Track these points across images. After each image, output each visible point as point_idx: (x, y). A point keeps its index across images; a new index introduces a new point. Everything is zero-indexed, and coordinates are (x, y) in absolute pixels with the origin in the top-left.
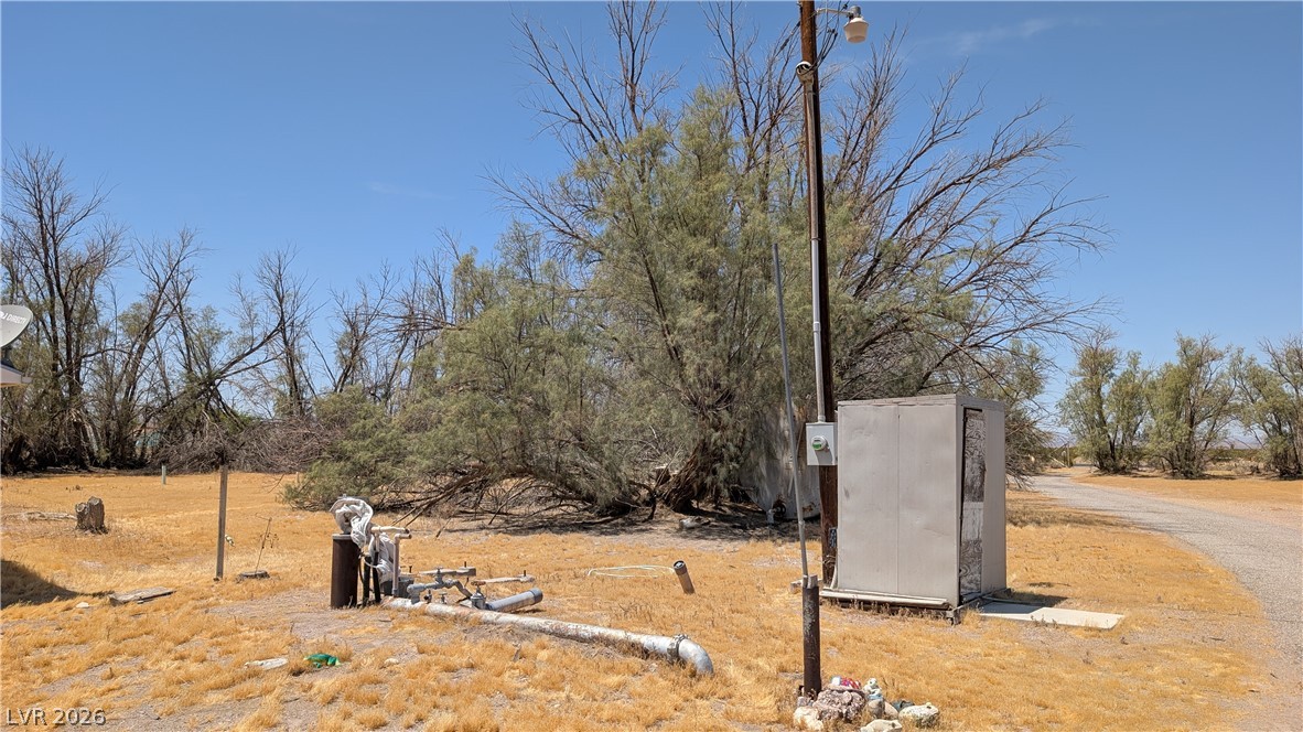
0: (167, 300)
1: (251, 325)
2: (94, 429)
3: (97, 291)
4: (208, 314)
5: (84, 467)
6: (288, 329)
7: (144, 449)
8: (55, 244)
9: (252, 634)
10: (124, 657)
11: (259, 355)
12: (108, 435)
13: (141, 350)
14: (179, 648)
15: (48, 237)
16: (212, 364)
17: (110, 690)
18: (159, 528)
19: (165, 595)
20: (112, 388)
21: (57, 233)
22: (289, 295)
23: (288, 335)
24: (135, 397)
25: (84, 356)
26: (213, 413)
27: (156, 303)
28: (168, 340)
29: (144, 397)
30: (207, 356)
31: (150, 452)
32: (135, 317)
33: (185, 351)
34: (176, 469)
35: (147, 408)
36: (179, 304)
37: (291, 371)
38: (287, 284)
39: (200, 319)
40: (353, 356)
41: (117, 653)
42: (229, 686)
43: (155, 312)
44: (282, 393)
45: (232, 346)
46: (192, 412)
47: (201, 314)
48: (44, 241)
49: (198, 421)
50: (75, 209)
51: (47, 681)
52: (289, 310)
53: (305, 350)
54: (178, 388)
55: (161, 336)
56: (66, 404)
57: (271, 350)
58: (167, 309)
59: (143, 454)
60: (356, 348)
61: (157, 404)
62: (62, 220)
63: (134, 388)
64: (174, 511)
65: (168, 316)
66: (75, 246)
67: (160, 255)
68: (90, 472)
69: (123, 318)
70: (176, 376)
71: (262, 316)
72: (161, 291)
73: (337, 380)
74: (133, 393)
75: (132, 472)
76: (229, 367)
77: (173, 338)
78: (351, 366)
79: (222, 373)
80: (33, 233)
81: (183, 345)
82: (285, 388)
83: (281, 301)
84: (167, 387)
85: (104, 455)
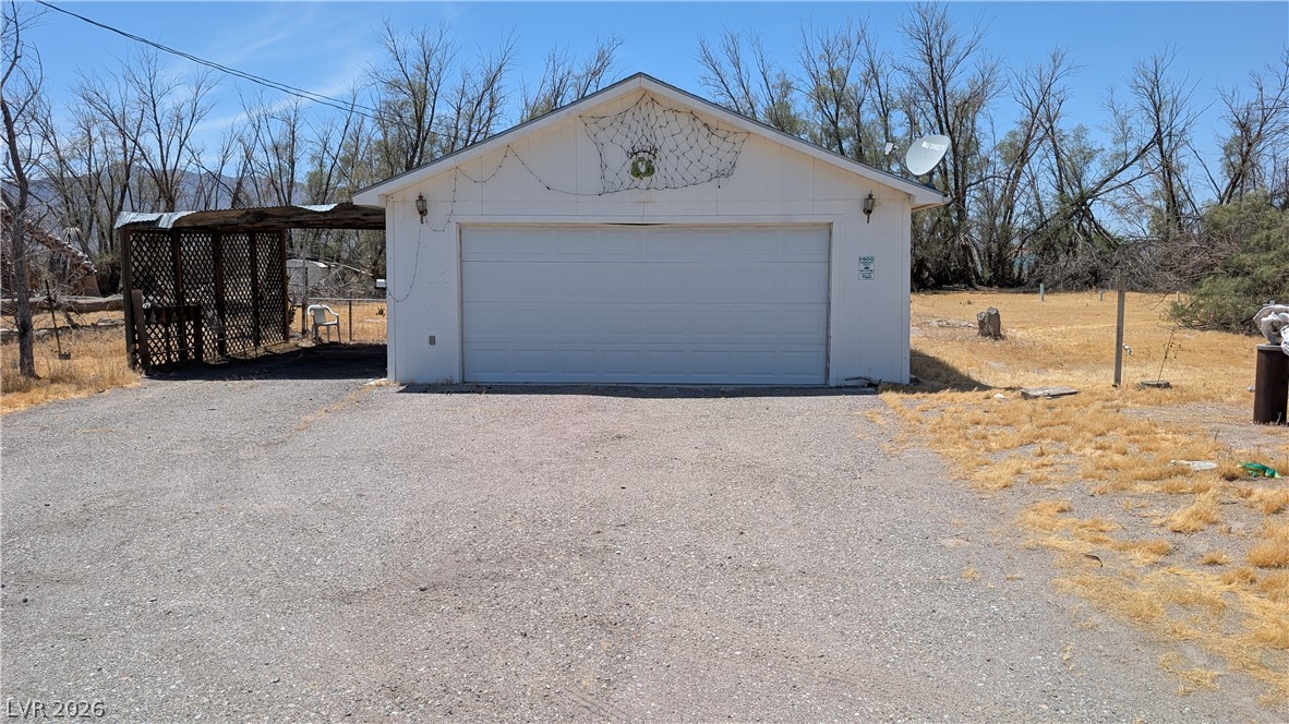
0: (1041, 123)
1: (1125, 139)
2: (978, 251)
3: (977, 124)
4: (1080, 134)
5: (971, 286)
6: (1166, 141)
7: (1021, 269)
8: (944, 85)
9: (1170, 437)
10: (1048, 441)
11: (1135, 170)
12: (990, 256)
13: (1018, 175)
14: (1098, 438)
15: (938, 79)
16: (1084, 184)
17: (1043, 465)
18: (1048, 339)
19: (1071, 394)
20: (993, 214)
21: (945, 74)
22: (1167, 102)
23: (1165, 146)
24: (1013, 221)
25: (969, 185)
26: (1085, 234)
27: (1030, 128)
28: (1041, 165)
29: (1021, 221)
30: (1078, 178)
31: (1026, 272)
32: (1011, 145)
33: (1057, 173)
34: (1052, 288)
35: (1023, 230)
36: (1051, 127)
37: (1168, 185)
38: (1166, 90)
39: (1072, 139)
40: (1244, 161)
41: (1042, 436)
42: (1157, 479)
43: (1029, 137)
44: (1158, 210)
45: (1104, 164)
46: (1065, 232)
47: (1072, 134)
48: (935, 84)
49: (1071, 242)
50: (957, 50)
51: (989, 450)
52: (1167, 119)
53: (1184, 161)
54: (1051, 210)
55: (1035, 160)
56: (955, 231)
57: (1146, 165)
58: (1040, 133)
59: (1020, 274)
60: (1247, 153)
61: (1033, 227)
62: (949, 61)
63: (1012, 212)
64: (1057, 325)
65: (1041, 140)
66: (959, 84)
67: (1033, 81)
68: (977, 290)
69: (1001, 147)
70: (1049, 198)
71: (1136, 129)
72: (1034, 116)
73: (1223, 192)
74: (1010, 217)
75: (1012, 290)
76: (1101, 186)
77: (1045, 161)
78: (1240, 174)
79: (1094, 192)
80: (925, 80)
81: (1055, 168)
82: (1161, 204)
83: (1157, 111)
84: (1041, 210)
85: (988, 275)
